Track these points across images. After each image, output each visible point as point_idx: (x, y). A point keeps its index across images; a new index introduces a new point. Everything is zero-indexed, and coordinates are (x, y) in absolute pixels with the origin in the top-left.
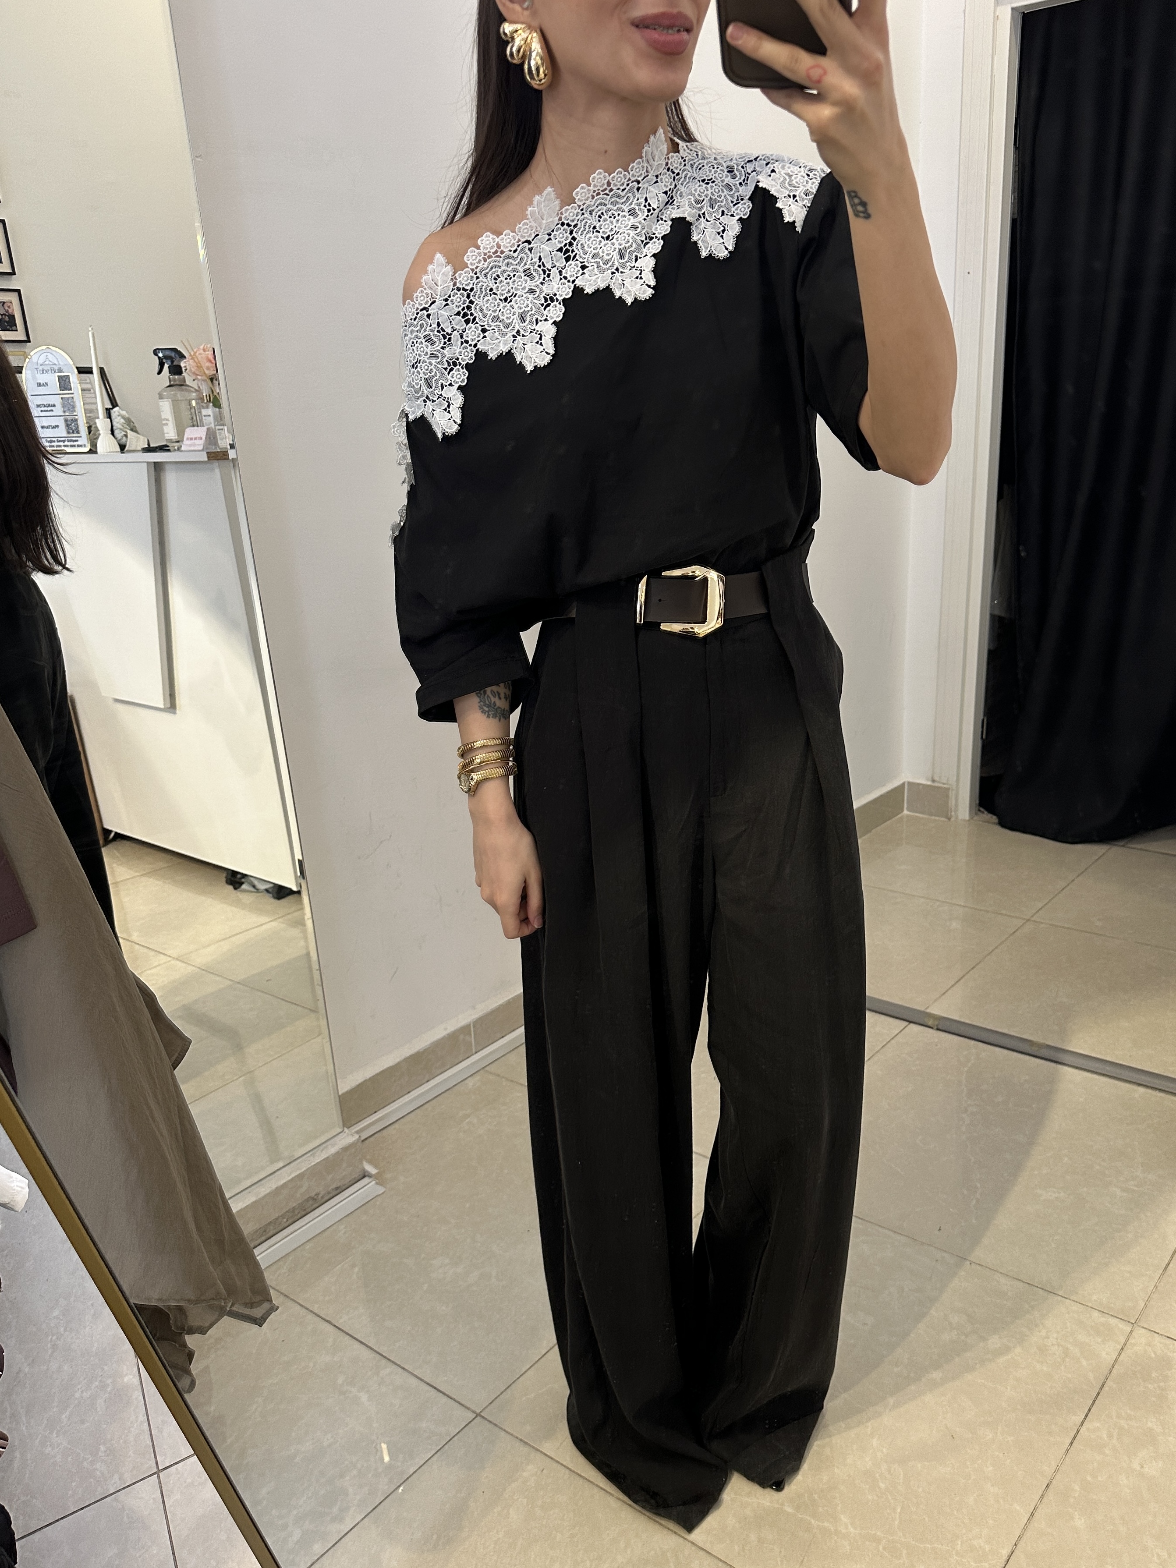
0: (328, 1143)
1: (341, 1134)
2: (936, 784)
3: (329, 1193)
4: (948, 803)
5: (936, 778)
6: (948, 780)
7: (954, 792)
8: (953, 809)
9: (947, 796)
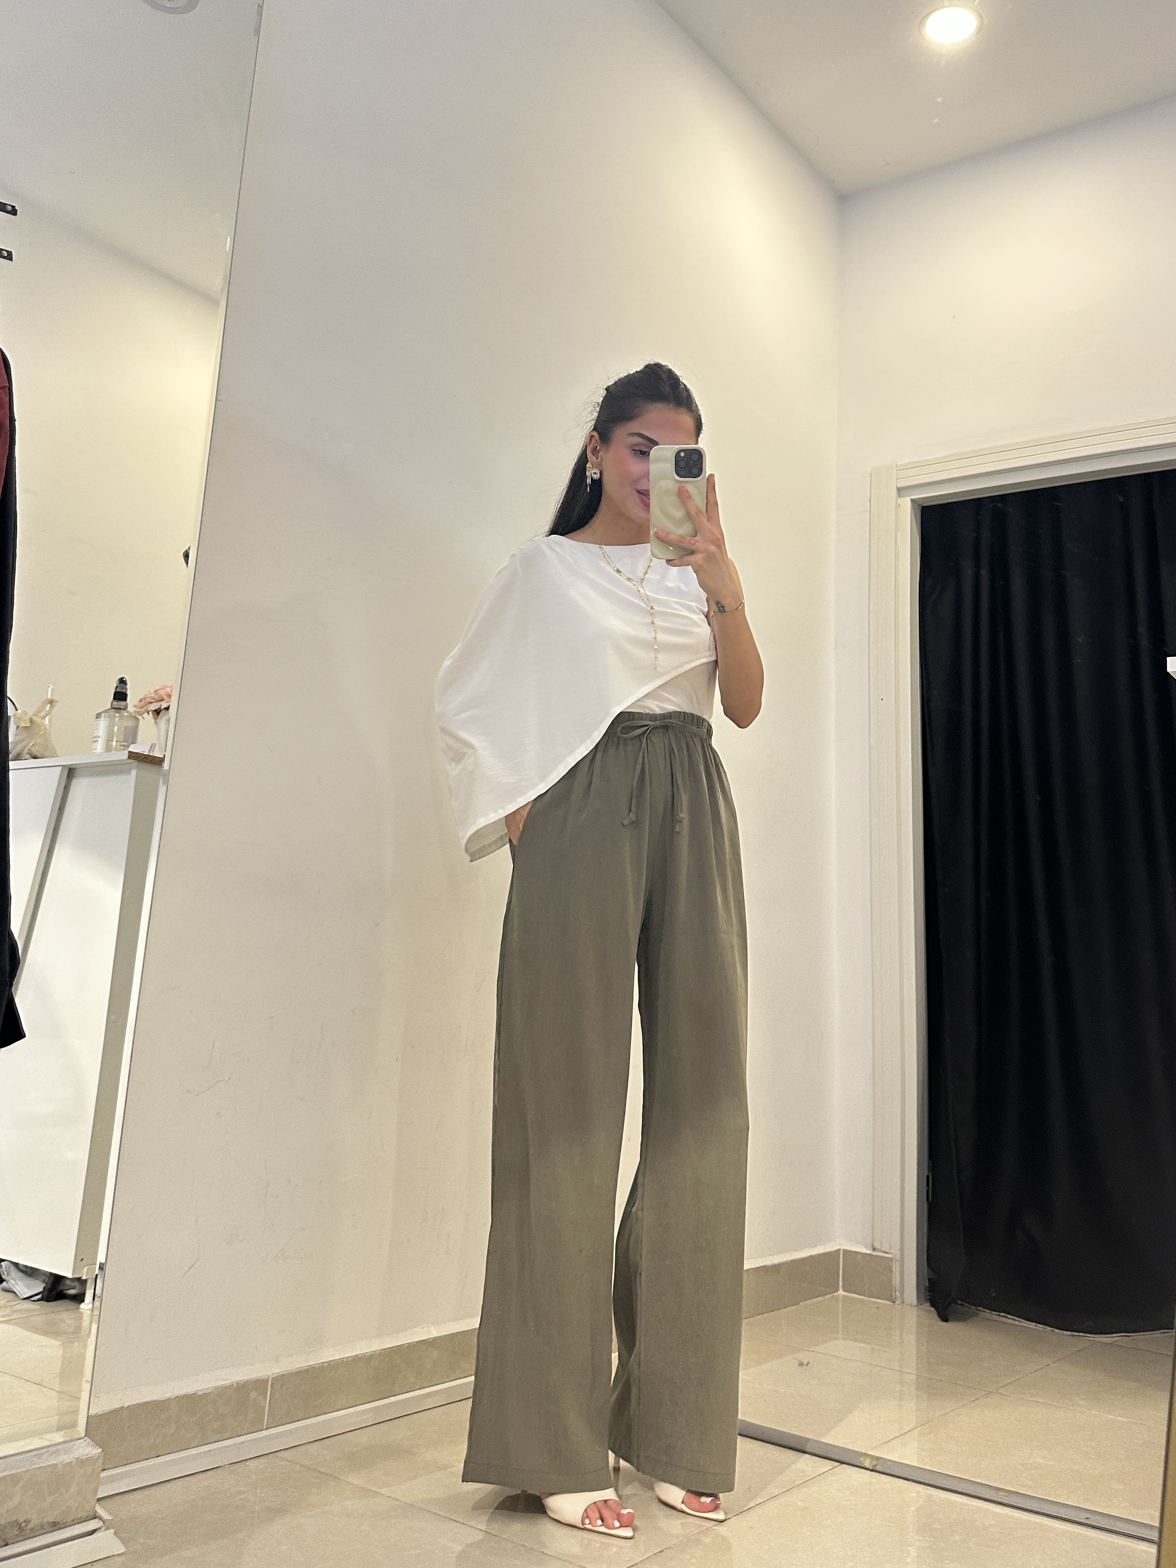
0: (59, 1447)
1: (80, 1441)
2: (875, 1253)
3: (42, 1527)
4: (891, 1280)
5: (877, 1246)
6: (890, 1248)
7: (898, 1264)
8: (897, 1289)
9: (891, 1271)
